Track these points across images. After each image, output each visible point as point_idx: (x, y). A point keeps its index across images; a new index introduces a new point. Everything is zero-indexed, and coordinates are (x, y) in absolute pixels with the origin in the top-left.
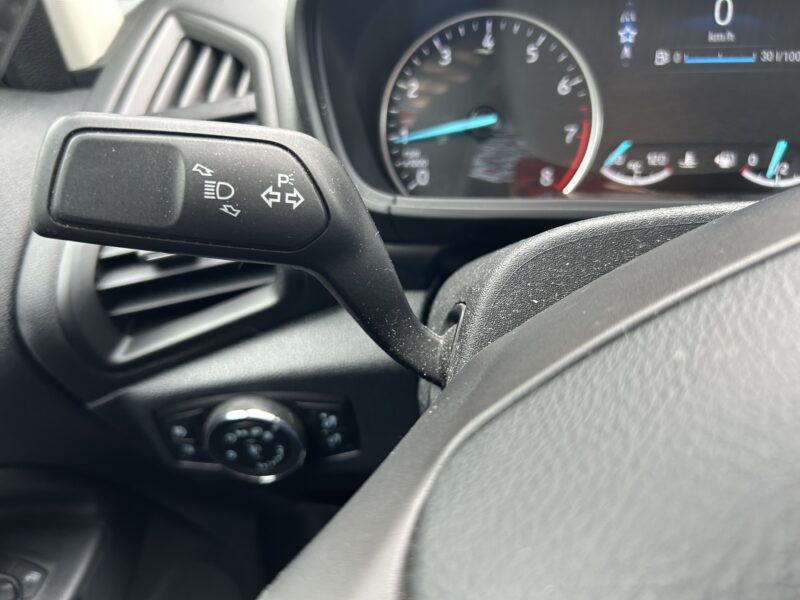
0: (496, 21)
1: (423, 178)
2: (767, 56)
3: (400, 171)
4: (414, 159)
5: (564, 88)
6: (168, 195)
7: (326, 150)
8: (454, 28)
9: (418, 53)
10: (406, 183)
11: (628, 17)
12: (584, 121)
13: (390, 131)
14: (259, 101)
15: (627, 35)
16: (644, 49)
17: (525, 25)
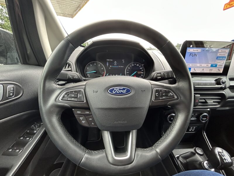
0: (96, 62)
1: (89, 77)
2: (119, 66)
3: (87, 76)
4: (88, 75)
5: (102, 69)
6: (67, 77)
7: (79, 74)
8: (92, 63)
9: (88, 65)
10: (87, 77)
11: (107, 63)
12: (104, 72)
13: (86, 72)
14: (71, 69)
15: (108, 64)
16: (109, 66)
17: (98, 63)
